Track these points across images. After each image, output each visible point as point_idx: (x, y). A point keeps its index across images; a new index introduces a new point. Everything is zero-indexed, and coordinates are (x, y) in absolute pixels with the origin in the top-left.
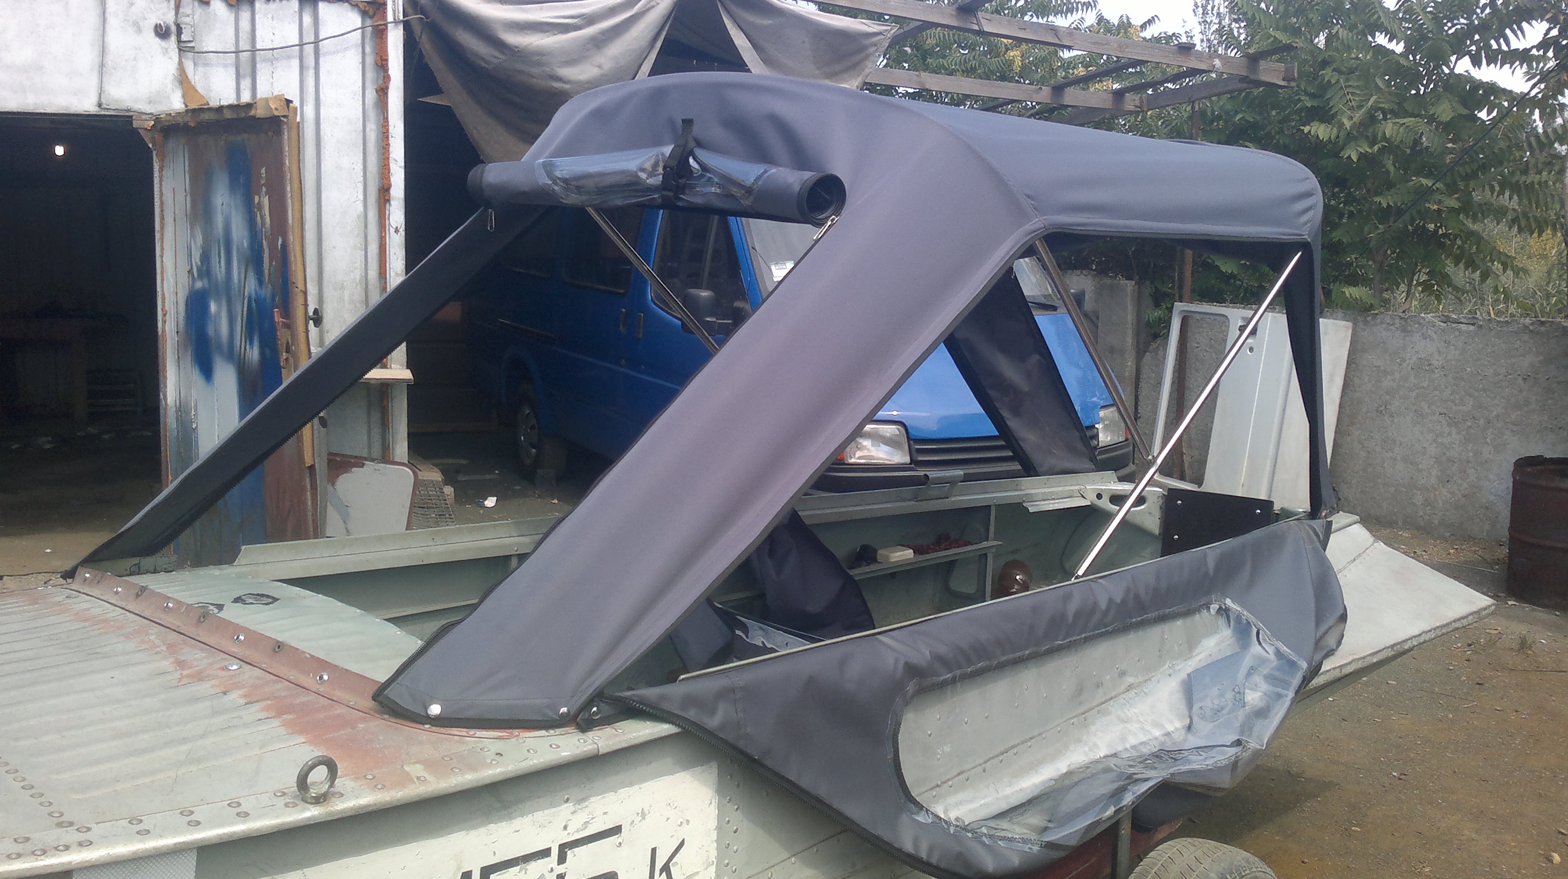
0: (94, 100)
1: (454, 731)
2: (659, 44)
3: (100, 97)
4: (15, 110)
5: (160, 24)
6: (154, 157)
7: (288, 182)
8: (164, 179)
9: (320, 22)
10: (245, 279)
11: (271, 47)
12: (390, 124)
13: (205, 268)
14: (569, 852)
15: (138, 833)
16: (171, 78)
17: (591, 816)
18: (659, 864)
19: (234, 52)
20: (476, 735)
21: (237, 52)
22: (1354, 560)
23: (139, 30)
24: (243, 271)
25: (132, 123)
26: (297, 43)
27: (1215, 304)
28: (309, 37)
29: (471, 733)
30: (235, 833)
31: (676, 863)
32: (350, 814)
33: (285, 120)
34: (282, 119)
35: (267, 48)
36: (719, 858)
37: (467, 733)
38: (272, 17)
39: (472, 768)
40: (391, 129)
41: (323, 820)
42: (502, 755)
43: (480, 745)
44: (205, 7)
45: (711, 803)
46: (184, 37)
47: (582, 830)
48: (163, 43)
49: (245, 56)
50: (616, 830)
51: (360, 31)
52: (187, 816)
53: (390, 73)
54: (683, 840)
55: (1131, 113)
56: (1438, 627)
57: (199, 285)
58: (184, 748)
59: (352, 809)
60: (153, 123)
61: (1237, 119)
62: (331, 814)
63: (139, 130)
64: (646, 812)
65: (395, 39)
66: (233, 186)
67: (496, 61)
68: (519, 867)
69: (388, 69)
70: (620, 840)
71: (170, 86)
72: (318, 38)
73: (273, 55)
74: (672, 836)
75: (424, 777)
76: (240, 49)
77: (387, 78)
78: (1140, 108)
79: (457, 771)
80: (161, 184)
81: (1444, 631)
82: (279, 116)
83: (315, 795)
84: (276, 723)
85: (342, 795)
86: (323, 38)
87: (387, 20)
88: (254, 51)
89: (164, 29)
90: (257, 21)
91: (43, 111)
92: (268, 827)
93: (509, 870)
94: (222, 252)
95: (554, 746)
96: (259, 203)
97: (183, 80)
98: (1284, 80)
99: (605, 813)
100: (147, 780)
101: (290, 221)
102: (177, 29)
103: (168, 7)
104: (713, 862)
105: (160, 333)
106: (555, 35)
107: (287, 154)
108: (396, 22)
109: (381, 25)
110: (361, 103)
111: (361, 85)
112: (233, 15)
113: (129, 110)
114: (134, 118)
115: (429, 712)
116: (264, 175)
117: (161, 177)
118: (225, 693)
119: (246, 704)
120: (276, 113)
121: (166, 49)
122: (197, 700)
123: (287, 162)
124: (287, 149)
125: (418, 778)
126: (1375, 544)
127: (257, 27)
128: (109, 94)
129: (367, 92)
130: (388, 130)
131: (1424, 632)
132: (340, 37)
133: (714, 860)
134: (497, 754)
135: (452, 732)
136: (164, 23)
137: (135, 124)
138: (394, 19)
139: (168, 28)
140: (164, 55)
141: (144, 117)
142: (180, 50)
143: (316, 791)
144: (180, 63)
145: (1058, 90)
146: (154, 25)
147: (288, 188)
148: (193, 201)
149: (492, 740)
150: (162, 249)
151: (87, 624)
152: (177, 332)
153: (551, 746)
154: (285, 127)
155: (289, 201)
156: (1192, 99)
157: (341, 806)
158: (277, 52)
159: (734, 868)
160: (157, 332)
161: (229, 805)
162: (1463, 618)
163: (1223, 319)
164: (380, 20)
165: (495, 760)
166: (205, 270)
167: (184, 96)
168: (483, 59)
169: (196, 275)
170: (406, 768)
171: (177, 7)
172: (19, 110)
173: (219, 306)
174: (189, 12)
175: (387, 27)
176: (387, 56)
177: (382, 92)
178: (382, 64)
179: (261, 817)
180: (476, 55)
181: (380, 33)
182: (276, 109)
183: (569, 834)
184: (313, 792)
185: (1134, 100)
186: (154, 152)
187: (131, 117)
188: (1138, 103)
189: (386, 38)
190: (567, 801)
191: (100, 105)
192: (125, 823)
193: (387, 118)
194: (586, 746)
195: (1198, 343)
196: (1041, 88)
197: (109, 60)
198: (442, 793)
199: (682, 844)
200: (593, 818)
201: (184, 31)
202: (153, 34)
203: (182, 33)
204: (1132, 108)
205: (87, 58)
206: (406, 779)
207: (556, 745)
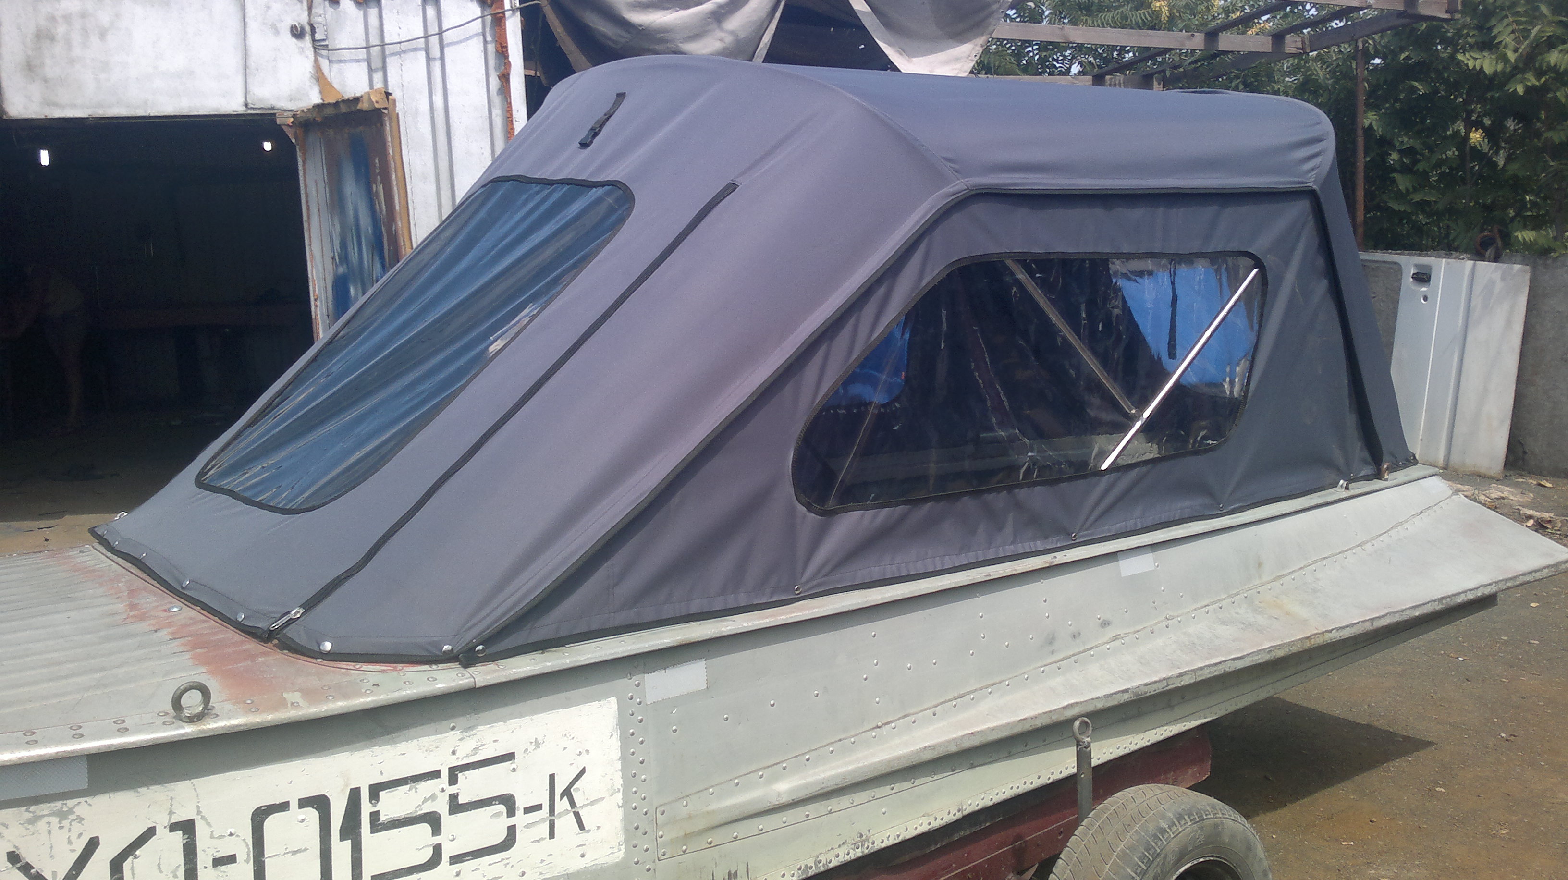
0: (241, 100)
1: (344, 665)
2: (778, 15)
3: (246, 99)
4: (172, 114)
5: (295, 26)
6: (298, 150)
7: (393, 170)
8: (307, 171)
9: (443, 14)
10: (373, 265)
11: (399, 41)
12: (513, 108)
13: (343, 255)
14: (460, 775)
15: (27, 743)
16: (308, 75)
17: (480, 743)
18: (559, 789)
19: (365, 48)
20: (362, 669)
21: (367, 47)
22: (1421, 512)
23: (277, 32)
24: (370, 256)
25: (276, 121)
26: (422, 35)
27: (1390, 251)
28: (433, 29)
29: (358, 667)
30: (112, 745)
31: (578, 789)
32: (222, 732)
33: (386, 112)
34: (383, 111)
35: (395, 41)
36: (626, 786)
37: (354, 666)
38: (398, 12)
39: (346, 697)
40: (514, 113)
41: (196, 737)
42: (378, 685)
43: (362, 677)
44: (336, 6)
45: (612, 735)
46: (318, 36)
47: (472, 755)
48: (300, 43)
49: (375, 51)
50: (509, 757)
51: (480, 20)
52: (75, 730)
53: (510, 59)
54: (584, 768)
55: (1293, 55)
56: (1502, 581)
57: (341, 270)
58: (98, 675)
59: (223, 728)
60: (292, 120)
61: (1402, 57)
62: (203, 731)
63: (283, 127)
64: (540, 741)
65: (514, 27)
66: (357, 178)
67: (623, 40)
68: (408, 786)
69: (508, 56)
70: (514, 766)
71: (308, 83)
72: (442, 28)
73: (400, 48)
74: (571, 764)
75: (298, 703)
76: (371, 45)
77: (508, 65)
78: (1302, 49)
79: (330, 698)
80: (305, 177)
81: (1509, 584)
82: (379, 109)
83: (189, 715)
84: (187, 656)
85: (217, 716)
86: (447, 28)
87: (504, 8)
88: (383, 45)
89: (299, 29)
90: (384, 16)
91: (196, 113)
92: (142, 741)
93: (399, 788)
94: (354, 238)
95: (430, 679)
96: (377, 191)
97: (319, 77)
98: (1447, 12)
99: (495, 741)
100: (55, 701)
101: (397, 208)
102: (311, 30)
103: (302, 9)
104: (619, 790)
105: (313, 317)
106: (677, 11)
107: (390, 144)
108: (513, 10)
109: (499, 13)
110: (485, 90)
111: (484, 72)
112: (362, 12)
113: (273, 108)
114: (277, 115)
115: (322, 648)
116: (378, 165)
117: (304, 170)
118: (156, 631)
119: (171, 639)
120: (377, 106)
121: (303, 48)
122: (130, 636)
123: (391, 152)
124: (389, 140)
125: (292, 704)
126: (1454, 497)
127: (384, 22)
128: (254, 94)
129: (490, 79)
130: (511, 115)
131: (1481, 586)
132: (462, 27)
133: (620, 787)
134: (374, 685)
135: (339, 666)
136: (299, 23)
137: (279, 122)
138: (511, 7)
139: (302, 28)
140: (301, 54)
141: (286, 114)
142: (315, 48)
143: (190, 712)
144: (316, 61)
145: (1212, 36)
146: (290, 26)
147: (394, 177)
148: (331, 191)
149: (374, 673)
150: (310, 237)
151: (77, 573)
152: (328, 316)
153: (428, 679)
154: (386, 118)
155: (395, 189)
156: (1356, 37)
157: (212, 726)
158: (405, 48)
159: (643, 795)
160: (311, 315)
161: (114, 722)
162: (1536, 571)
163: (1394, 266)
164: (497, 8)
165: (369, 690)
166: (344, 258)
167: (321, 92)
168: (610, 39)
169: (338, 263)
170: (285, 695)
171: (310, 8)
172: (176, 114)
173: (356, 289)
174: (321, 12)
175: (504, 14)
176: (507, 43)
177: (505, 78)
178: (502, 52)
179: (138, 731)
180: (604, 35)
181: (499, 21)
182: (377, 102)
183: (458, 758)
184: (187, 713)
185: (1296, 41)
186: (298, 147)
187: (275, 114)
188: (1300, 45)
189: (505, 25)
190: (453, 728)
191: (246, 105)
192: (20, 734)
193: (510, 103)
194: (461, 680)
195: (1375, 293)
196: (1193, 35)
197: (252, 63)
198: (312, 717)
199: (583, 771)
200: (482, 745)
201: (317, 30)
202: (289, 35)
203: (315, 32)
204: (1293, 50)
205: (232, 61)
206: (282, 704)
207: (432, 678)
